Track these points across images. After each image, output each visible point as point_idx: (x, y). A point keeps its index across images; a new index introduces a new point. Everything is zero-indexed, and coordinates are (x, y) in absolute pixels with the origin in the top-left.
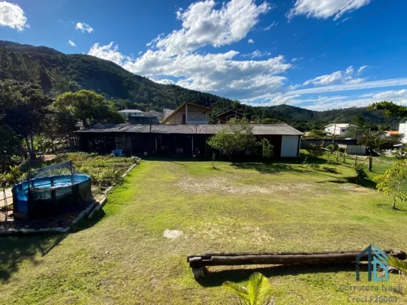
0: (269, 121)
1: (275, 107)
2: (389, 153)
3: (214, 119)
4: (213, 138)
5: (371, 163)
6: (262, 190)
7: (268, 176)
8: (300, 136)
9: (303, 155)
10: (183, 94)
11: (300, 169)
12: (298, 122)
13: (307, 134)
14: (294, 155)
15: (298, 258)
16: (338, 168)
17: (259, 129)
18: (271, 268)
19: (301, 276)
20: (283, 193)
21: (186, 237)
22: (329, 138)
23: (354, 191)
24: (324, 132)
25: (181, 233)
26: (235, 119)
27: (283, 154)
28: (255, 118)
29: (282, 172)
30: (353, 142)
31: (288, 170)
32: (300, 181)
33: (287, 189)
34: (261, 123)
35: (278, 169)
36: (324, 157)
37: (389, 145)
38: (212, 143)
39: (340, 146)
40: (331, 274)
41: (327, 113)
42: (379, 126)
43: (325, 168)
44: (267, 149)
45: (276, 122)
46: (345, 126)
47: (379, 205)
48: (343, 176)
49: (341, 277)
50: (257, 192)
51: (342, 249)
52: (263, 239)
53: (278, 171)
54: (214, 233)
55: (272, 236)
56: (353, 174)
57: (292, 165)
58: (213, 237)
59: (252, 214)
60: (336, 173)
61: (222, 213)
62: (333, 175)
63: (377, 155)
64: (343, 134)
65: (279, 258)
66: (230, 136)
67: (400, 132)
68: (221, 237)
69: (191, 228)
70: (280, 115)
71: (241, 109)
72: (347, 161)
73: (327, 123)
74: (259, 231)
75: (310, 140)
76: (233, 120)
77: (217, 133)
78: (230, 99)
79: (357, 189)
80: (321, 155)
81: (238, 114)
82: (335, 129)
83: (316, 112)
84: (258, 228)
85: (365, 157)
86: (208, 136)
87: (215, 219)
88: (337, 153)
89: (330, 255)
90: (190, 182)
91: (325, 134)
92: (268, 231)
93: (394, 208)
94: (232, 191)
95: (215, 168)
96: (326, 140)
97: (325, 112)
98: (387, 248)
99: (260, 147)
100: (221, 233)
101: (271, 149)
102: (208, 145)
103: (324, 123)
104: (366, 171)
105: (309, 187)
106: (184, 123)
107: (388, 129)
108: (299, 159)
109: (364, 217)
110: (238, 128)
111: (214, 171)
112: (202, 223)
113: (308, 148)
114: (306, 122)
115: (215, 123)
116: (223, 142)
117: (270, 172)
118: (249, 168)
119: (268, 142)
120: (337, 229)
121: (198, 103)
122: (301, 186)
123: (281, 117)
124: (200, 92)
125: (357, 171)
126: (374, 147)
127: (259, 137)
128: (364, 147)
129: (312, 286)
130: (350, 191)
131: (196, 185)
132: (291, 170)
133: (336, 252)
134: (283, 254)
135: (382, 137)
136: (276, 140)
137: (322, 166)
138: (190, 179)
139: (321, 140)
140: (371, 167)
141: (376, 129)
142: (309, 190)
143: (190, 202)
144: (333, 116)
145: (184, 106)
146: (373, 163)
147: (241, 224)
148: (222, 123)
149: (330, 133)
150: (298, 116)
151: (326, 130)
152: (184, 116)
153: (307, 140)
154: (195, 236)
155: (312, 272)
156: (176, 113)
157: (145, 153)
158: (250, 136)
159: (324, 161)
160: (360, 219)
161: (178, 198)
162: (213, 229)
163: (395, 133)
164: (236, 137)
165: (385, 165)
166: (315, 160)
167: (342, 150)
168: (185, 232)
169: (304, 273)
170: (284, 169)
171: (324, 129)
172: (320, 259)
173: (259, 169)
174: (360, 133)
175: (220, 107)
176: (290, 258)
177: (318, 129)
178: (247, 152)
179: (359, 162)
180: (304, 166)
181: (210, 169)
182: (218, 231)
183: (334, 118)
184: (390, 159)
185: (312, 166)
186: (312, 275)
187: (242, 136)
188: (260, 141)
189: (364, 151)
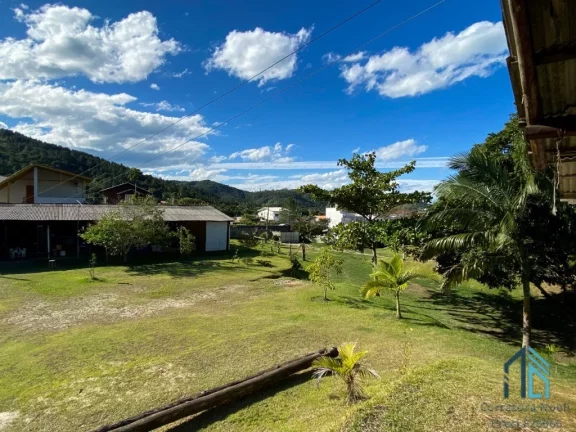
0: (189, 202)
1: (197, 182)
2: (319, 239)
3: (97, 196)
4: (91, 228)
5: (304, 251)
6: (178, 304)
7: (186, 281)
8: (229, 222)
9: (233, 246)
10: (30, 149)
11: (230, 265)
12: (227, 204)
13: (239, 219)
14: (223, 247)
15: (228, 392)
16: (272, 260)
17: (172, 213)
18: (190, 421)
19: (233, 417)
20: (209, 303)
21: (28, 420)
22: (263, 224)
23: (291, 286)
24: (257, 217)
25: (16, 414)
26: (133, 196)
27: (209, 247)
28: (167, 196)
29: (207, 273)
30: (287, 229)
31: (215, 269)
32: (231, 282)
33: (213, 295)
34: (176, 203)
35: (203, 269)
36: (258, 248)
37: (318, 231)
38: (89, 236)
39: (275, 233)
40: (267, 401)
41: (260, 195)
42: (310, 211)
43: (259, 262)
44: (186, 242)
45: (198, 204)
46: (278, 209)
47: (313, 299)
48: (279, 268)
49: (279, 397)
50: (170, 307)
51: (279, 362)
52: (177, 380)
53: (201, 272)
54: (89, 395)
55: (192, 370)
56: (287, 265)
57: (221, 262)
58: (88, 402)
59: (161, 344)
60: (271, 266)
61: (108, 356)
62: (267, 269)
63: (309, 242)
64: (277, 219)
65: (201, 402)
66: (123, 225)
67: (327, 216)
68: (103, 398)
69: (40, 399)
70: (203, 194)
71: (145, 182)
72: (282, 250)
73: (260, 206)
74: (173, 369)
75: (242, 227)
76: (130, 198)
77: (99, 218)
78: (125, 165)
79: (293, 283)
80: (255, 245)
81: (138, 190)
82: (268, 214)
83: (247, 192)
84: (170, 365)
85: (299, 245)
86: (84, 224)
87: (94, 370)
88: (272, 241)
89: (266, 374)
90: (42, 312)
91: (258, 220)
92: (185, 365)
93: (327, 300)
94: (128, 314)
95: (95, 279)
96: (259, 227)
97: (257, 193)
98: (322, 347)
99: (176, 240)
100: (105, 392)
101: (191, 241)
102: (81, 239)
103: (257, 206)
104: (300, 260)
105: (240, 289)
106: (30, 200)
107: (317, 214)
108: (229, 253)
109: (300, 315)
110: (139, 211)
111: (97, 284)
112: (64, 384)
113: (240, 238)
114: (237, 204)
115: (98, 202)
116: (112, 233)
117: (189, 274)
118: (157, 273)
119: (187, 231)
120: (273, 337)
121: (63, 167)
122: (232, 289)
123: (205, 197)
124: (67, 149)
125: (292, 261)
126: (307, 233)
127: (173, 225)
128: (297, 234)
129: (245, 426)
130: (286, 286)
131: (55, 314)
132: (219, 267)
133: (273, 369)
134: (206, 394)
135: (312, 222)
136: (198, 228)
137: (256, 259)
138: (41, 305)
139: (253, 227)
140: (304, 256)
141: (307, 214)
142: (241, 293)
143: (37, 349)
144: (266, 198)
145: (31, 170)
146: (306, 251)
147: (142, 365)
148: (110, 202)
149: (263, 219)
150: (226, 197)
151: (259, 214)
152: (30, 190)
153: (239, 227)
154: (48, 412)
155: (243, 407)
156: (12, 181)
158: (161, 223)
159: (257, 253)
160: (295, 318)
161: (11, 348)
162: (89, 389)
163: (323, 217)
164: (135, 226)
165: (316, 253)
166: (247, 252)
167: (276, 238)
168: (24, 412)
169: (234, 412)
170: (209, 267)
171: (257, 214)
172: (255, 384)
173: (173, 273)
174: (293, 218)
175: (107, 176)
176: (217, 397)
177: (250, 213)
178: (156, 248)
179: (293, 251)
180: (236, 261)
181: (86, 281)
182: (98, 389)
183: (265, 202)
184: (320, 246)
185: (244, 261)
186: (245, 411)
187: (146, 224)
188: (176, 231)
189: (298, 239)
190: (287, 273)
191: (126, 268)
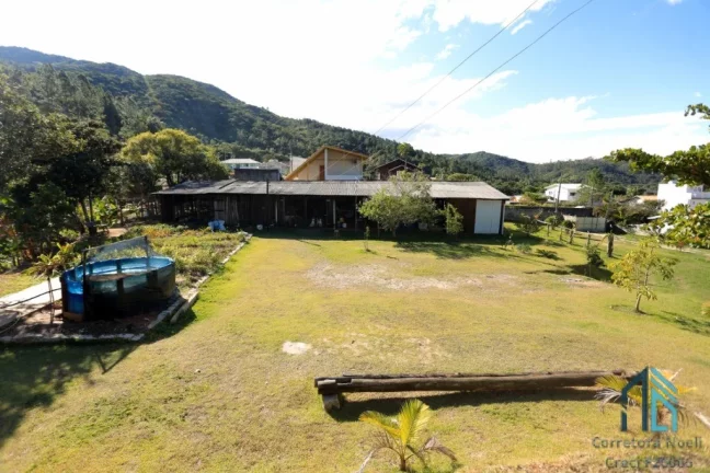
0: (458, 177)
1: (470, 155)
2: (639, 229)
3: (373, 173)
4: (366, 203)
5: (611, 244)
6: (442, 285)
7: (451, 263)
8: (504, 201)
9: (508, 232)
10: (323, 133)
11: (501, 252)
12: (504, 180)
13: (518, 198)
14: (496, 230)
15: (483, 382)
16: (559, 252)
17: (440, 189)
18: (442, 396)
19: (485, 407)
20: (473, 289)
21: (316, 353)
22: (551, 206)
23: (582, 286)
24: (543, 196)
25: (309, 347)
26: (403, 172)
27: (478, 229)
28: (437, 172)
29: (474, 258)
30: (586, 213)
31: (482, 254)
32: (502, 271)
33: (479, 282)
34: (445, 180)
35: (470, 252)
36: (541, 234)
37: (641, 218)
38: (365, 210)
39: (567, 218)
40: (530, 405)
41: (550, 167)
42: (628, 189)
43: (540, 251)
44: (453, 222)
45: (468, 179)
46: (575, 187)
47: (615, 307)
48: (568, 263)
49: (545, 406)
50: (432, 287)
51: (551, 370)
52: (434, 356)
53: (467, 256)
54: (359, 347)
55: (449, 351)
56: (582, 260)
57: (491, 246)
58: (357, 352)
59: (421, 320)
60: (556, 259)
61: (375, 320)
62: (552, 261)
63: (623, 233)
64: (572, 200)
65: (453, 382)
66: (394, 200)
67: (660, 197)
68: (370, 353)
69: (325, 340)
70: (476, 168)
71: (416, 158)
72: (576, 240)
73: (549, 182)
74: (430, 345)
75: (522, 208)
76: (400, 174)
77: (373, 194)
78: (398, 141)
79: (585, 283)
80: (537, 230)
81: (408, 165)
82: (560, 192)
83: (533, 165)
84: (428, 341)
85: (603, 235)
86: (361, 199)
87: (363, 328)
88: (561, 229)
89: (531, 377)
90: (328, 273)
91: (545, 200)
92: (442, 345)
93: (638, 311)
94: (394, 286)
95: (368, 251)
96: (546, 209)
97: (545, 165)
98: (618, 368)
99: (442, 220)
100: (371, 348)
101: (459, 220)
102: (358, 213)
103: (544, 182)
104: (603, 256)
105: (512, 279)
106: (322, 178)
107: (641, 192)
108: (501, 237)
109: (590, 324)
110: (408, 186)
111: (369, 254)
112: (342, 333)
113: (517, 221)
114: (517, 180)
115: (372, 179)
116: (384, 209)
117: (454, 256)
118: (421, 251)
119: (454, 210)
120: (547, 340)
121: (347, 148)
122: (501, 279)
123: (479, 172)
124: (349, 131)
125: (590, 256)
126: (618, 220)
127: (441, 202)
128: (602, 220)
129: (499, 420)
130: (574, 285)
131: (338, 276)
132: (489, 253)
133: (541, 373)
134: (460, 376)
135: (631, 204)
136: (467, 206)
137: (535, 248)
138: (328, 267)
139: (538, 208)
140: (611, 250)
141: (623, 192)
142: (512, 284)
143: (325, 301)
144: (558, 171)
145: (323, 152)
146: (615, 245)
147: (403, 334)
148: (383, 179)
149: (552, 199)
150: (503, 171)
151: (547, 193)
152: (322, 168)
153: (517, 208)
154: (329, 351)
155: (501, 401)
156: (310, 162)
157: (260, 227)
158: (427, 199)
159: (538, 241)
160: (584, 326)
161: (308, 296)
162: (358, 342)
163: (651, 198)
164: (404, 202)
165: (631, 245)
166: (525, 239)
167: (570, 225)
168: (315, 346)
169: (489, 402)
170: (478, 252)
171: (543, 192)
172: (515, 382)
173: (439, 253)
174: (598, 199)
175: (382, 153)
176: (471, 382)
177: (535, 191)
178: (423, 226)
179: (593, 243)
180: (509, 247)
181: (361, 251)
182: (366, 344)
183: (559, 175)
184: (640, 239)
185: (520, 249)
186: (501, 406)
187: (413, 200)
188: (443, 209)
189: (603, 226)
190: (578, 270)
191: (395, 243)
